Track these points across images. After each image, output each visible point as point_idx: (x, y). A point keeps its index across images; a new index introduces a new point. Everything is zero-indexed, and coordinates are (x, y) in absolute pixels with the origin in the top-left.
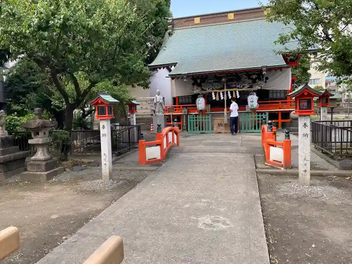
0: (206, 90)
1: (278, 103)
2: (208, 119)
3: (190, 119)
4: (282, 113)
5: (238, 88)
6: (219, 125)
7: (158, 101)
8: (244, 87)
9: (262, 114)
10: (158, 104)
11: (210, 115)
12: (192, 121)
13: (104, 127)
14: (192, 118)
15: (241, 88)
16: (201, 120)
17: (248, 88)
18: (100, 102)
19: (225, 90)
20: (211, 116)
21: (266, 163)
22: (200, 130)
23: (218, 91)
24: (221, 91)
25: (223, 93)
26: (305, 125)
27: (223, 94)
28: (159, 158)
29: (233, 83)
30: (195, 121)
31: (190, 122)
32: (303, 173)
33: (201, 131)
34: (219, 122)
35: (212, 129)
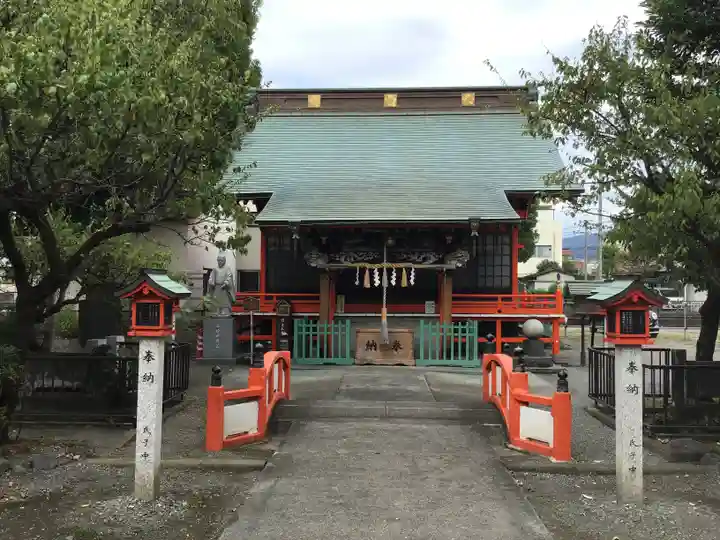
0: (339, 262)
1: (496, 299)
2: (344, 330)
3: (300, 329)
4: (502, 323)
5: (414, 262)
6: (371, 346)
7: (219, 281)
8: (425, 259)
9: (464, 324)
10: (218, 289)
11: (348, 322)
12: (304, 333)
13: (149, 357)
14: (304, 325)
15: (420, 263)
16: (325, 333)
17: (435, 263)
18: (146, 292)
19: (385, 265)
20: (352, 322)
21: (510, 446)
22: (322, 356)
23: (368, 266)
24: (376, 267)
25: (381, 271)
26: (632, 367)
27: (381, 275)
28: (253, 432)
29: (402, 250)
30: (311, 333)
31: (300, 337)
32: (628, 473)
33: (325, 360)
34: (370, 338)
35: (353, 354)
